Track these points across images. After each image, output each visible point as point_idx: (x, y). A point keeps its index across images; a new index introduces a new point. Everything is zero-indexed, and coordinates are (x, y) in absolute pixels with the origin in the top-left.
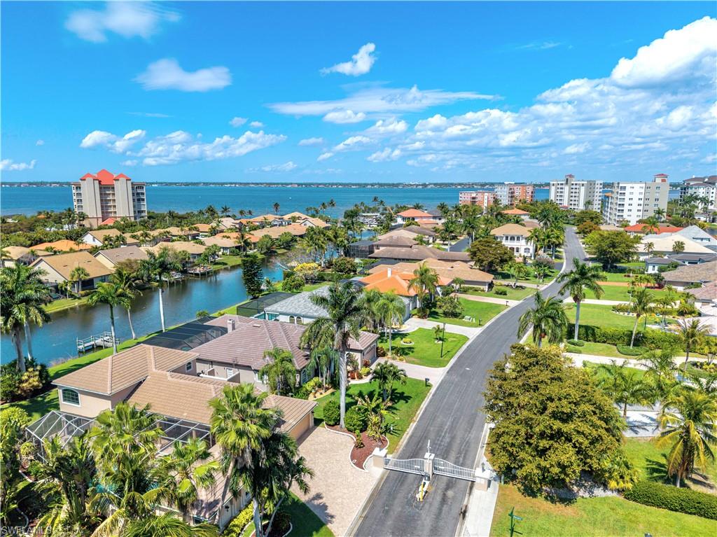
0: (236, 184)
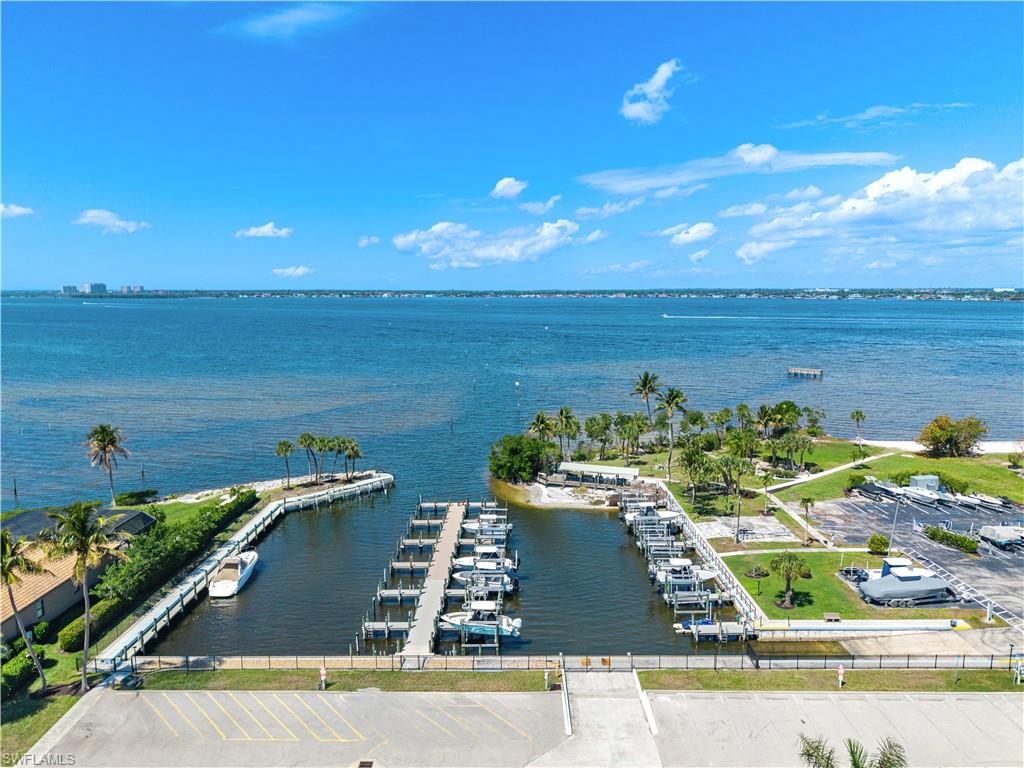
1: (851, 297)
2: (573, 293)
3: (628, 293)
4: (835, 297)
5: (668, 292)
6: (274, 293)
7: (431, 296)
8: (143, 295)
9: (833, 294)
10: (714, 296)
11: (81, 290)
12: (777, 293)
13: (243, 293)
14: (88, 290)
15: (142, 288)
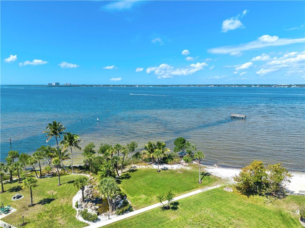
0: (184, 85)
1: (292, 87)
2: (196, 85)
3: (215, 85)
4: (287, 87)
5: (228, 85)
6: (104, 85)
7: (151, 86)
8: (71, 86)
9: (286, 86)
10: (244, 86)
11: (53, 85)
12: (266, 85)
13: (95, 85)
14: (54, 84)
15: (70, 84)
